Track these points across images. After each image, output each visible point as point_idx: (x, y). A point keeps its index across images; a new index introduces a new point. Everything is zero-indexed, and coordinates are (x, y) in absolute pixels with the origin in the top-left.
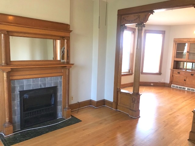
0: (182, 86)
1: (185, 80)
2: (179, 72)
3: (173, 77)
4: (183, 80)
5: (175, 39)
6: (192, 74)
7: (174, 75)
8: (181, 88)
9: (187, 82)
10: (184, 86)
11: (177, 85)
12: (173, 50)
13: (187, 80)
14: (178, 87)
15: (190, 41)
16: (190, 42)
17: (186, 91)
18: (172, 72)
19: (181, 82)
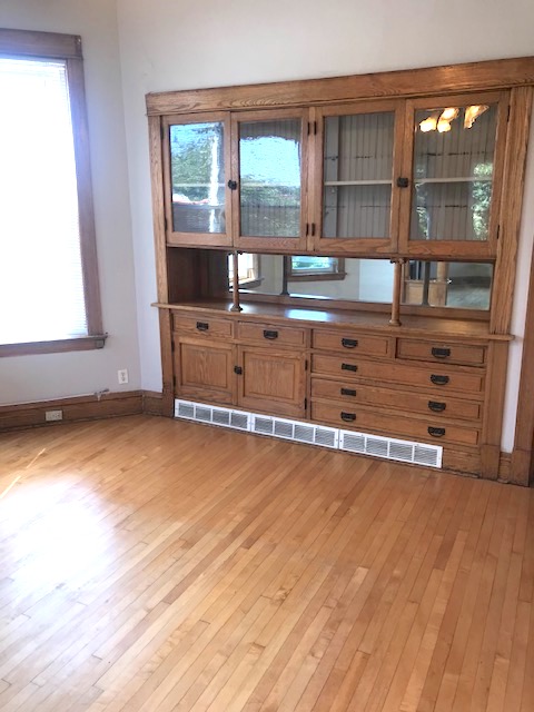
0: (229, 405)
1: (239, 371)
2: (203, 320)
3: (177, 353)
4: (231, 368)
5: (149, 96)
6: (271, 328)
7: (181, 340)
8: (224, 417)
9: (248, 379)
10: (237, 406)
11: (201, 400)
12: (153, 175)
13: (250, 367)
14: (206, 414)
15: (237, 104)
16: (234, 115)
17: (249, 437)
18: (170, 324)
19: (223, 382)
